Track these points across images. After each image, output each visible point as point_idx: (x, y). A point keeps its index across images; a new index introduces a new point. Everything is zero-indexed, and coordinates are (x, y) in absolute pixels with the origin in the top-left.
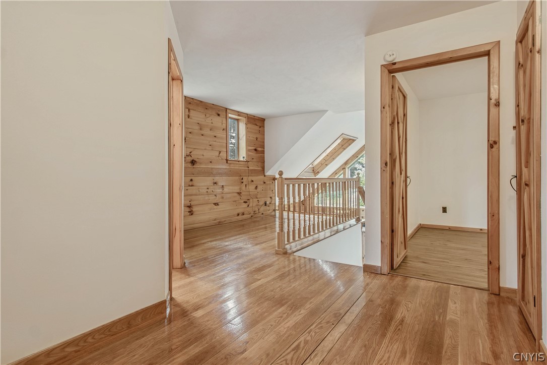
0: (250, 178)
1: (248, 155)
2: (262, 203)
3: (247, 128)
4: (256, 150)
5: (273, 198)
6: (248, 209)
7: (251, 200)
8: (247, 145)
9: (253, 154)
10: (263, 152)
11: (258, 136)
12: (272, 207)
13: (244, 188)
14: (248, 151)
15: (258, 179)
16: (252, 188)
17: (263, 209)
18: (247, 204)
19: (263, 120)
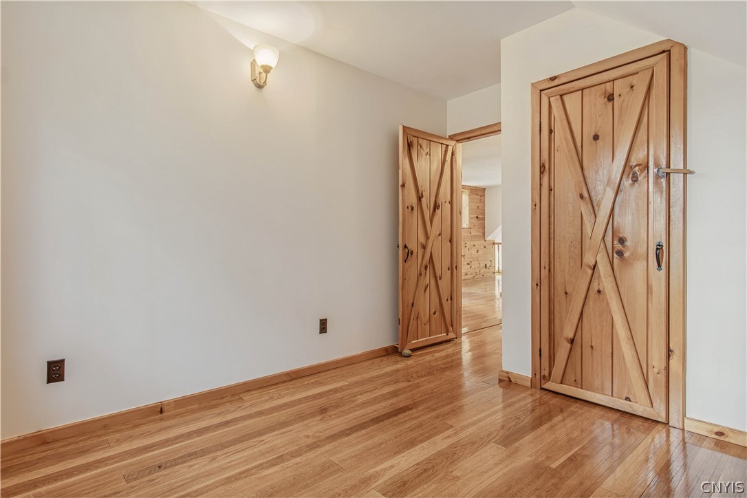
0: (473, 243)
1: (470, 223)
2: (482, 265)
3: (470, 199)
4: (477, 217)
5: (493, 261)
6: (471, 270)
7: (473, 263)
8: (470, 213)
9: (475, 221)
10: (484, 219)
11: (479, 205)
12: (492, 270)
13: (467, 251)
14: (471, 218)
15: (480, 243)
16: (474, 251)
17: (483, 270)
18: (469, 266)
19: (484, 190)
